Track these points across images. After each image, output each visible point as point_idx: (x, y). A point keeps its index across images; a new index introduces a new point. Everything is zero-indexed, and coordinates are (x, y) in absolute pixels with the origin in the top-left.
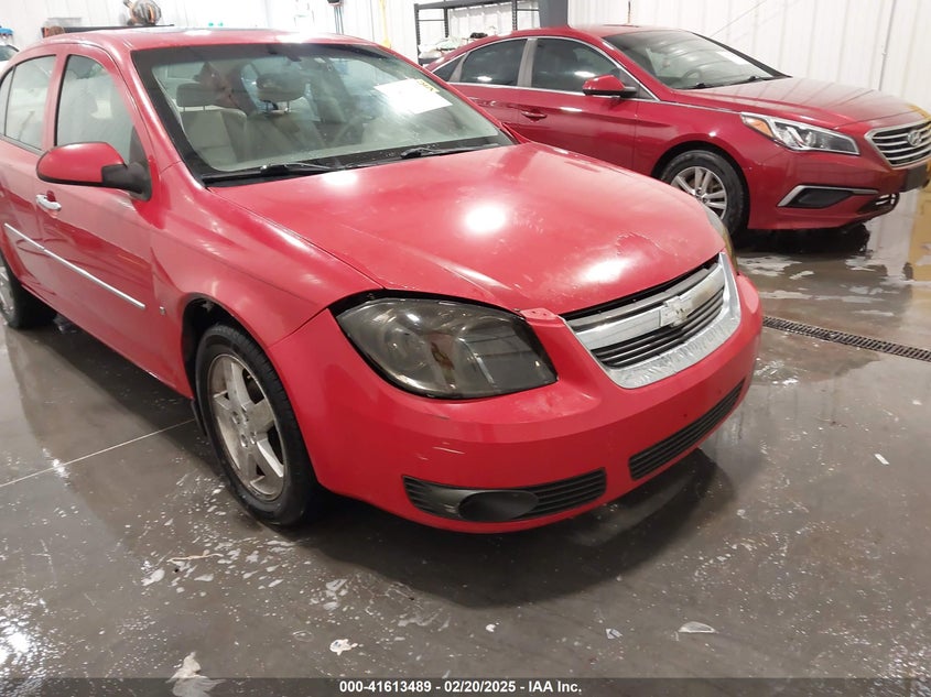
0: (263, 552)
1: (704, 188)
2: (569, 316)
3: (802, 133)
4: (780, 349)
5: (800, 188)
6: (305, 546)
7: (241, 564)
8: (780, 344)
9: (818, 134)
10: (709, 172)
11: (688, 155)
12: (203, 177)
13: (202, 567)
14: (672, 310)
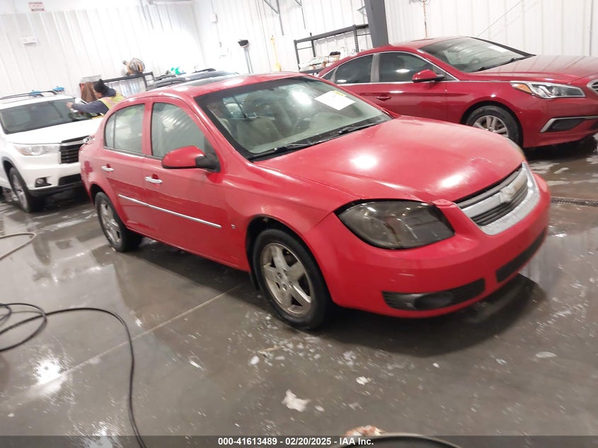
0: (305, 343)
1: (492, 128)
2: (457, 202)
3: (550, 88)
4: (557, 214)
5: (552, 120)
6: (325, 338)
7: (296, 350)
8: (557, 210)
9: (559, 88)
10: (495, 118)
11: (481, 109)
12: (248, 157)
13: (277, 353)
14: (505, 194)
